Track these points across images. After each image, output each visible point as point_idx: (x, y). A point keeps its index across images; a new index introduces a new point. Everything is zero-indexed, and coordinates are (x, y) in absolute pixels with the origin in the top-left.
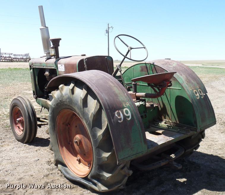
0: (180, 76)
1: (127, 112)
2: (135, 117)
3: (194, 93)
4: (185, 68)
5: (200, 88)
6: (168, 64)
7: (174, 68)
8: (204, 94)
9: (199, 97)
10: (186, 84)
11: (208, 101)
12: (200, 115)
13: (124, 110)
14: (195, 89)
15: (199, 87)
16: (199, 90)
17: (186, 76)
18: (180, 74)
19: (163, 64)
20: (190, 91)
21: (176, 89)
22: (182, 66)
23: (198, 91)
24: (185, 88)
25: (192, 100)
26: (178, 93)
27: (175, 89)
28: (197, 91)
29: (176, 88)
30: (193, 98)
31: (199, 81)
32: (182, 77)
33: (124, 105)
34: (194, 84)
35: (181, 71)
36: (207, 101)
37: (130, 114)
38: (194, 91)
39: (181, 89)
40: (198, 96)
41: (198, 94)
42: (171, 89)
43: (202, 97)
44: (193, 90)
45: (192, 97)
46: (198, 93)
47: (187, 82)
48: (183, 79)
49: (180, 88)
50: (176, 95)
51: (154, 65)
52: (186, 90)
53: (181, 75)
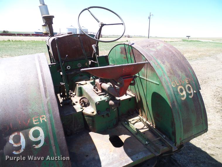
0: (162, 65)
1: (36, 134)
2: (52, 142)
3: (179, 91)
4: (173, 53)
5: (189, 83)
6: (151, 46)
7: (157, 53)
8: (195, 92)
9: (185, 97)
10: (169, 77)
11: (200, 101)
12: (182, 125)
13: (32, 130)
14: (181, 85)
15: (189, 81)
16: (187, 87)
17: (171, 65)
18: (162, 61)
19: (143, 47)
20: (171, 89)
21: (153, 83)
22: (170, 49)
23: (185, 88)
24: (164, 83)
25: (173, 103)
26: (155, 89)
27: (151, 82)
28: (183, 88)
29: (153, 81)
30: (175, 100)
31: (190, 72)
32: (163, 66)
33: (34, 121)
34: (180, 78)
35: (166, 56)
36: (198, 101)
37: (42, 137)
38: (180, 87)
39: (159, 85)
40: (183, 96)
41: (184, 93)
42: (148, 81)
43: (191, 97)
44: (177, 86)
45: (174, 98)
46: (186, 90)
47: (171, 73)
48: (165, 70)
49: (158, 83)
50: (153, 91)
51: (132, 47)
52: (166, 88)
53: (164, 63)
